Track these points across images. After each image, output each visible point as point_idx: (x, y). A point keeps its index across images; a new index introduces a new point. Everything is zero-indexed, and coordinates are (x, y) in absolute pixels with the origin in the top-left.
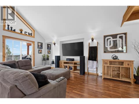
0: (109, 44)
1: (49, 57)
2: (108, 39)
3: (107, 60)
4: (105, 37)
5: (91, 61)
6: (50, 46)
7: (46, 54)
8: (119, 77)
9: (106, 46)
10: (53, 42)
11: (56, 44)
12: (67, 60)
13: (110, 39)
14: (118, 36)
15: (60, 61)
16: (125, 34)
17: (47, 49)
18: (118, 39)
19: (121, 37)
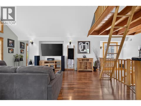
0: (81, 47)
1: (23, 57)
2: (80, 44)
3: (80, 59)
4: (79, 42)
5: (70, 60)
6: (23, 44)
7: (19, 53)
8: (86, 69)
9: (79, 49)
10: (31, 41)
11: (34, 44)
12: (48, 60)
13: (81, 44)
14: (86, 43)
15: (40, 61)
16: (89, 42)
17: (20, 48)
18: (86, 45)
19: (87, 44)
